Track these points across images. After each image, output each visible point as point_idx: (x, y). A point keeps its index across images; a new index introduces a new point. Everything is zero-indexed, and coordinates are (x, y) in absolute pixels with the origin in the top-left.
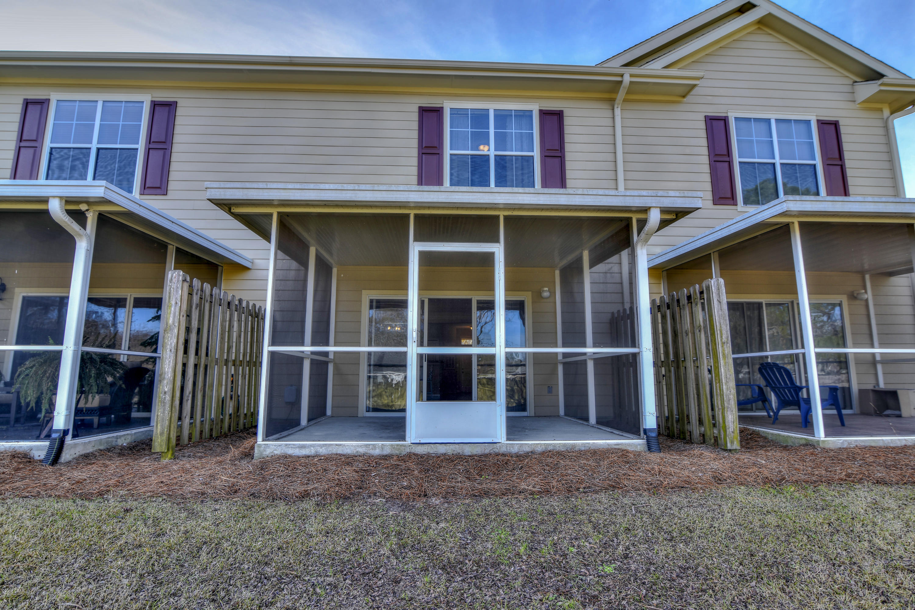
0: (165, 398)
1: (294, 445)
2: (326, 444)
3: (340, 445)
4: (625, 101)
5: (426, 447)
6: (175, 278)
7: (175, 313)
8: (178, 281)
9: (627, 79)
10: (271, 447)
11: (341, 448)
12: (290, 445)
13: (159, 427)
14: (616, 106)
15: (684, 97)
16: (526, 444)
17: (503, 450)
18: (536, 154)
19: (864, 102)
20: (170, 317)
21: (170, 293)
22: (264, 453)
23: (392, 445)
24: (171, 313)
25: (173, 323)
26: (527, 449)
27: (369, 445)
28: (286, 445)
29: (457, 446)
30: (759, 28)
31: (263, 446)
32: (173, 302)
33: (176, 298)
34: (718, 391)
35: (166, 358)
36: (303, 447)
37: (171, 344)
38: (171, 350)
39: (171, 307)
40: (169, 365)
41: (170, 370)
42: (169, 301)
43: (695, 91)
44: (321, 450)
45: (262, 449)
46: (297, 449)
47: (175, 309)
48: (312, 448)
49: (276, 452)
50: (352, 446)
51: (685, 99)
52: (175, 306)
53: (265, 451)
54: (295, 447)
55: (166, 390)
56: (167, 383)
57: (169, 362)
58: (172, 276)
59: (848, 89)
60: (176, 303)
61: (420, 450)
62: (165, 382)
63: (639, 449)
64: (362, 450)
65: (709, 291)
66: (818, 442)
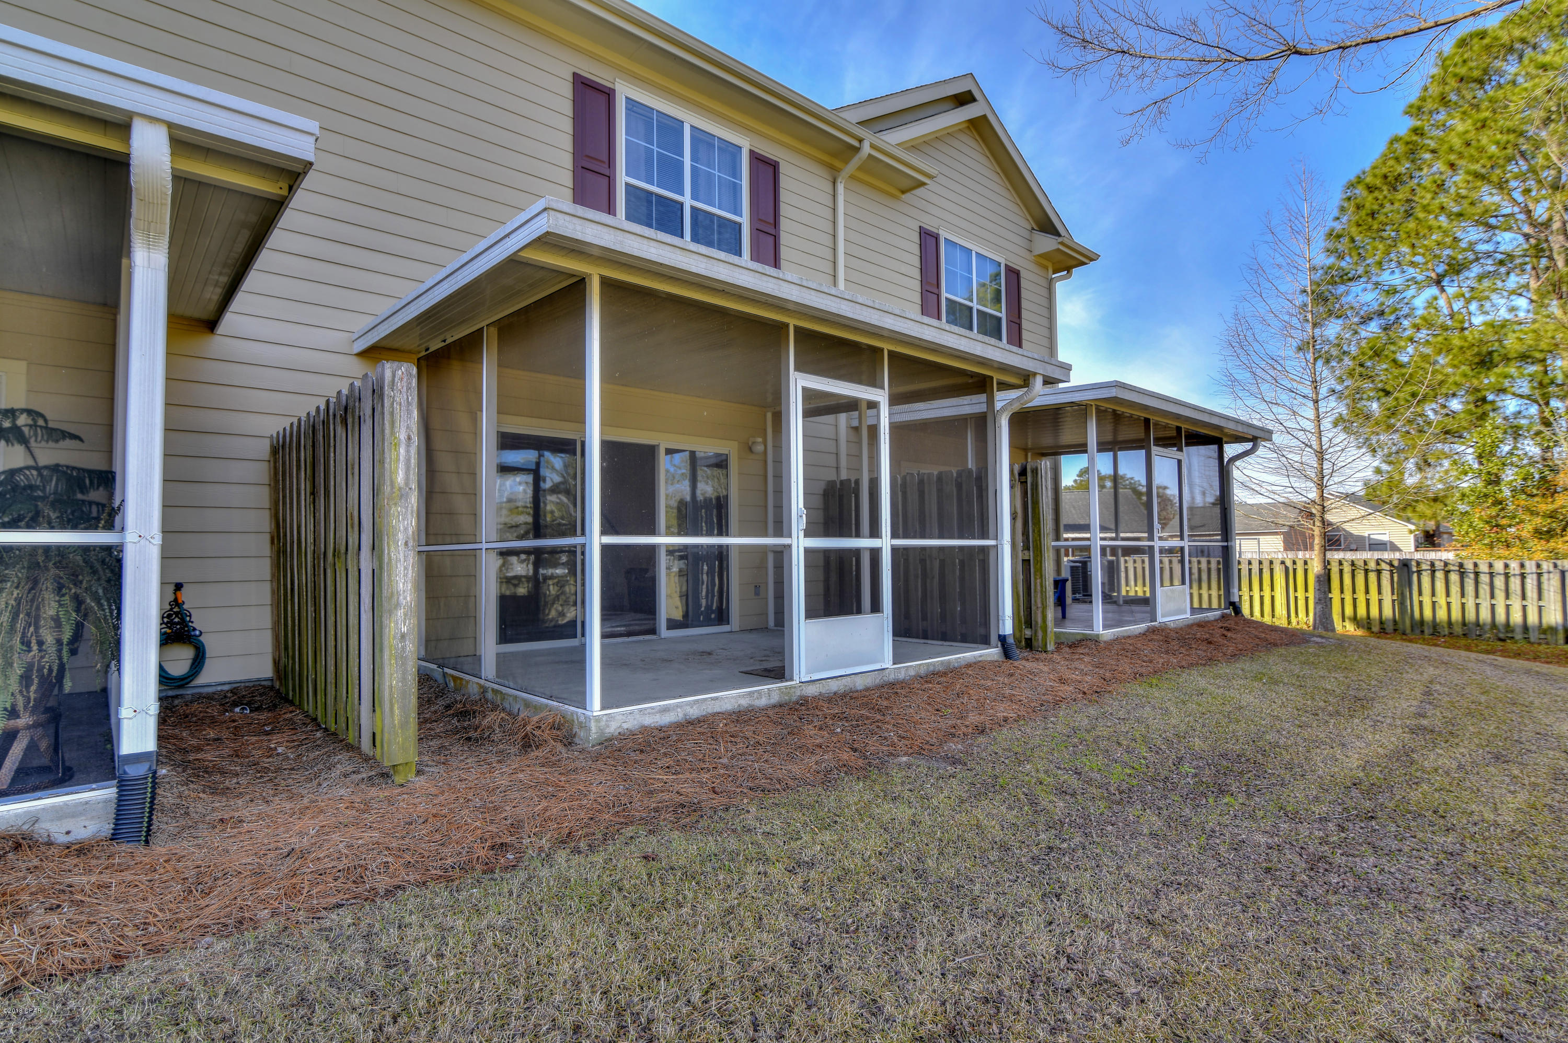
0: (404, 648)
1: (652, 708)
2: (697, 701)
3: (716, 699)
4: (852, 177)
5: (817, 685)
6: (402, 379)
7: (408, 461)
8: (409, 389)
9: (866, 149)
10: (618, 717)
11: (717, 703)
12: (645, 709)
13: (397, 711)
14: (839, 180)
15: (903, 192)
16: (911, 666)
17: (892, 677)
18: (745, 220)
19: (1040, 256)
20: (397, 468)
21: (392, 414)
22: (607, 731)
23: (780, 688)
24: (398, 460)
25: (407, 484)
26: (912, 673)
27: (753, 692)
28: (641, 710)
29: (848, 679)
30: (968, 127)
31: (604, 719)
32: (402, 436)
33: (408, 427)
34: (1039, 588)
35: (398, 560)
36: (665, 710)
37: (406, 529)
38: (406, 544)
39: (397, 445)
40: (405, 575)
41: (410, 585)
42: (393, 433)
43: (920, 192)
44: (692, 711)
45: (603, 723)
46: (658, 716)
47: (408, 451)
48: (679, 710)
49: (625, 726)
50: (732, 697)
51: (903, 196)
52: (408, 446)
53: (608, 726)
54: (653, 711)
55: (404, 629)
56: (405, 615)
57: (406, 568)
58: (394, 376)
59: (1026, 234)
60: (409, 438)
61: (811, 691)
62: (400, 613)
63: (996, 658)
64: (744, 702)
65: (1037, 474)
66: (1098, 635)
